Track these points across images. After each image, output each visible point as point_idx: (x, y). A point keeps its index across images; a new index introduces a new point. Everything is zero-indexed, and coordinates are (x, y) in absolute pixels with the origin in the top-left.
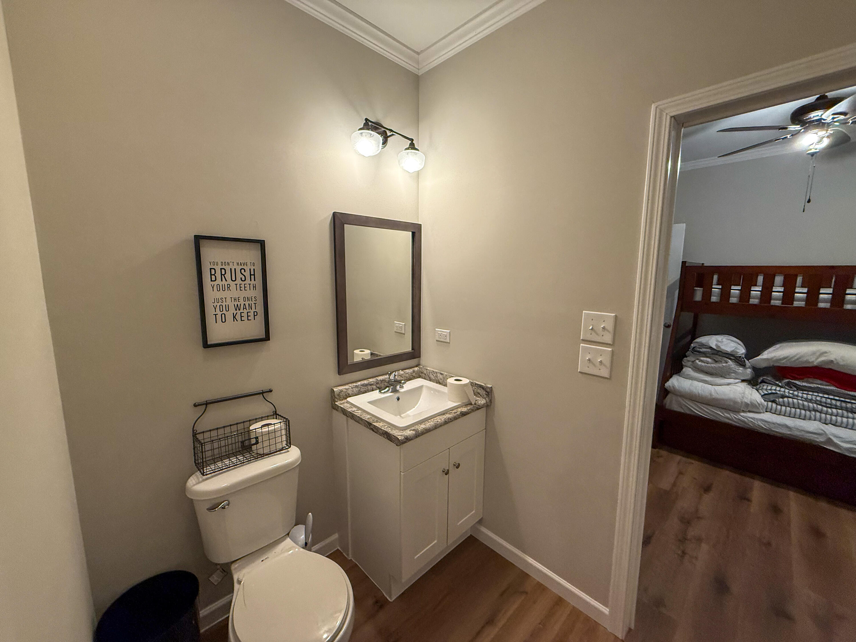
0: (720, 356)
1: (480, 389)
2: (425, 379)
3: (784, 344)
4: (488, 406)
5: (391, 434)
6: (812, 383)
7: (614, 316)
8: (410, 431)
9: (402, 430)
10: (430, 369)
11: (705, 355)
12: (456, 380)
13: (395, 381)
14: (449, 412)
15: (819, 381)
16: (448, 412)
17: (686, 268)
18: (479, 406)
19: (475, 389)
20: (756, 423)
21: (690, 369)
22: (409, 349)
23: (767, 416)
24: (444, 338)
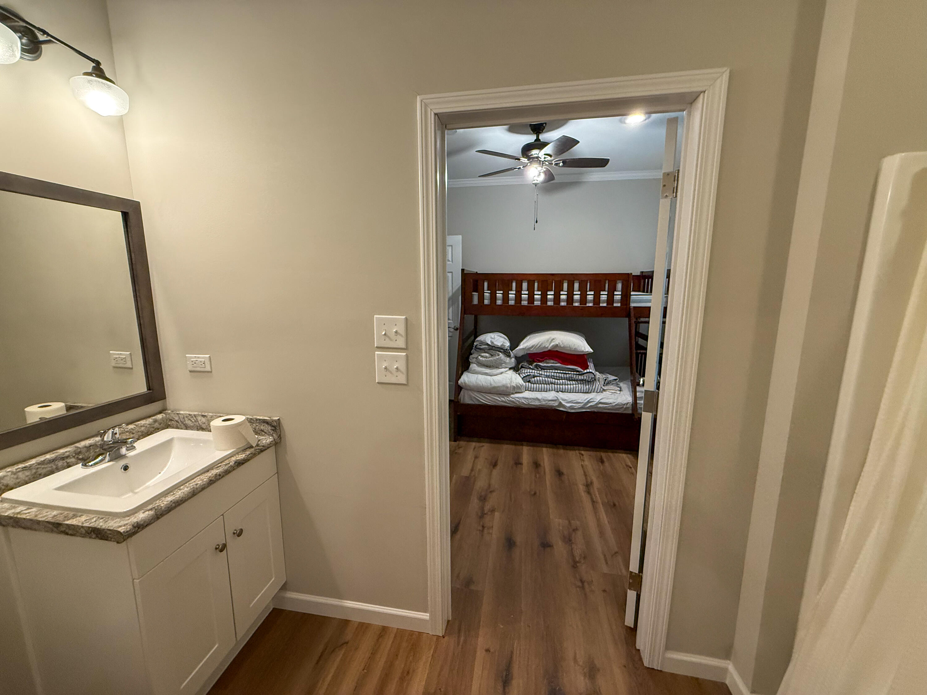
0: (494, 350)
1: (263, 424)
2: (177, 428)
3: (531, 336)
4: (278, 443)
5: (104, 529)
6: (549, 363)
7: (404, 318)
8: (143, 513)
9: (128, 516)
10: (185, 412)
11: (484, 351)
12: (225, 420)
13: (114, 443)
14: (216, 467)
15: (552, 361)
16: (213, 467)
17: (465, 275)
18: (263, 446)
19: (257, 426)
20: (521, 401)
21: (475, 365)
22: (143, 389)
23: (527, 394)
24: (201, 366)
